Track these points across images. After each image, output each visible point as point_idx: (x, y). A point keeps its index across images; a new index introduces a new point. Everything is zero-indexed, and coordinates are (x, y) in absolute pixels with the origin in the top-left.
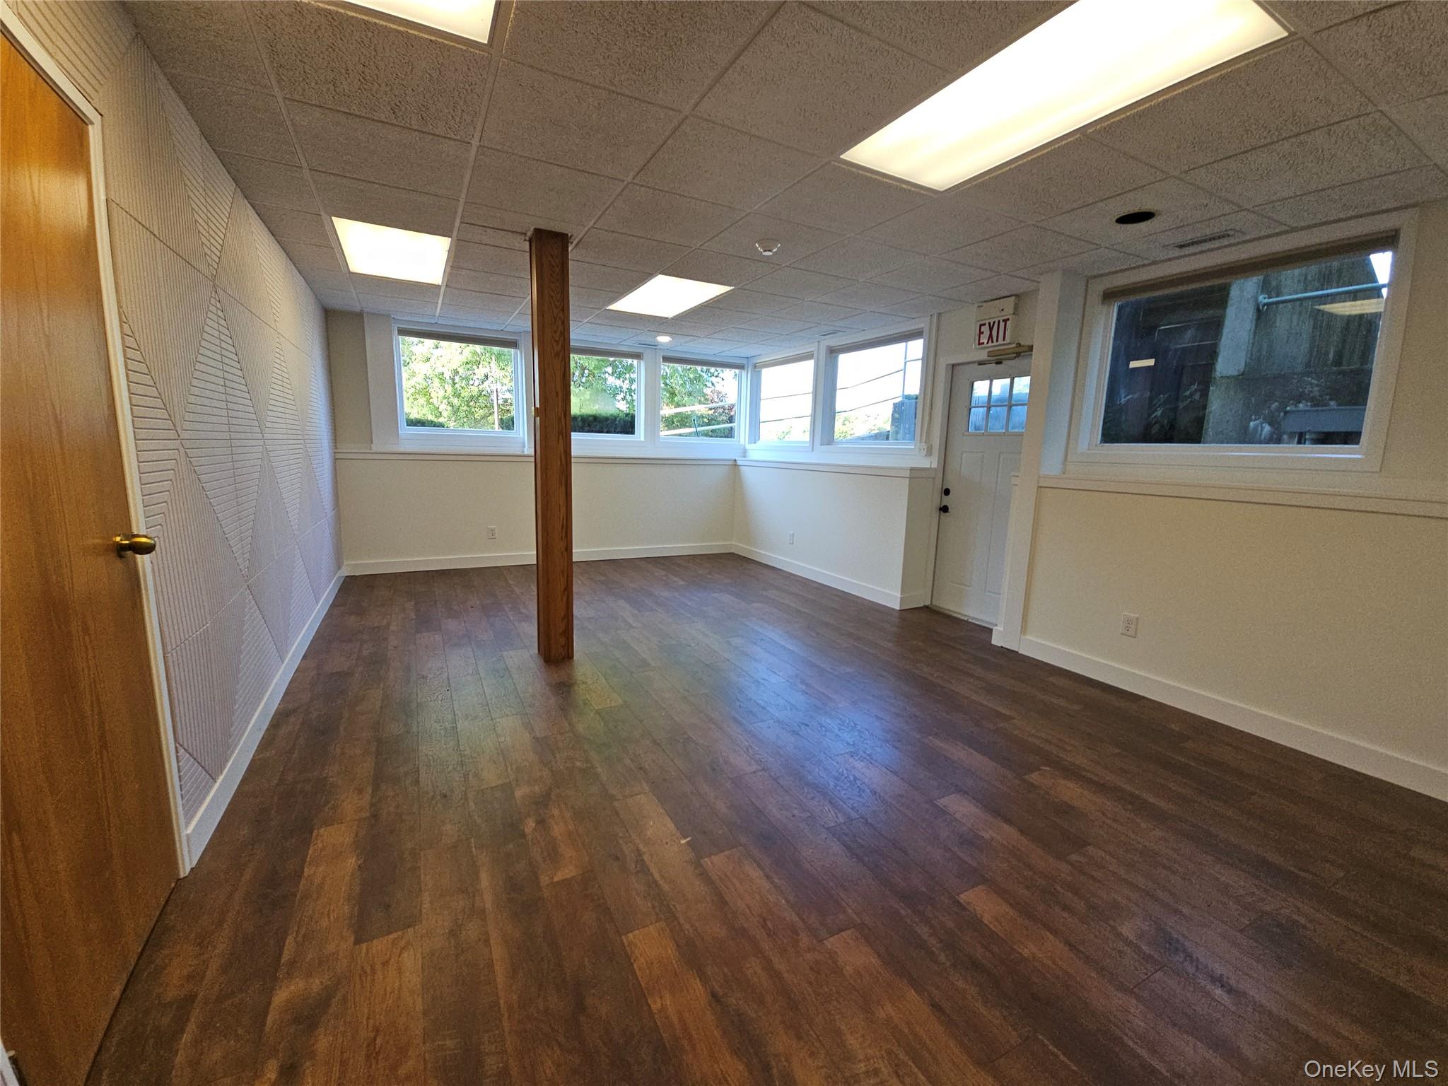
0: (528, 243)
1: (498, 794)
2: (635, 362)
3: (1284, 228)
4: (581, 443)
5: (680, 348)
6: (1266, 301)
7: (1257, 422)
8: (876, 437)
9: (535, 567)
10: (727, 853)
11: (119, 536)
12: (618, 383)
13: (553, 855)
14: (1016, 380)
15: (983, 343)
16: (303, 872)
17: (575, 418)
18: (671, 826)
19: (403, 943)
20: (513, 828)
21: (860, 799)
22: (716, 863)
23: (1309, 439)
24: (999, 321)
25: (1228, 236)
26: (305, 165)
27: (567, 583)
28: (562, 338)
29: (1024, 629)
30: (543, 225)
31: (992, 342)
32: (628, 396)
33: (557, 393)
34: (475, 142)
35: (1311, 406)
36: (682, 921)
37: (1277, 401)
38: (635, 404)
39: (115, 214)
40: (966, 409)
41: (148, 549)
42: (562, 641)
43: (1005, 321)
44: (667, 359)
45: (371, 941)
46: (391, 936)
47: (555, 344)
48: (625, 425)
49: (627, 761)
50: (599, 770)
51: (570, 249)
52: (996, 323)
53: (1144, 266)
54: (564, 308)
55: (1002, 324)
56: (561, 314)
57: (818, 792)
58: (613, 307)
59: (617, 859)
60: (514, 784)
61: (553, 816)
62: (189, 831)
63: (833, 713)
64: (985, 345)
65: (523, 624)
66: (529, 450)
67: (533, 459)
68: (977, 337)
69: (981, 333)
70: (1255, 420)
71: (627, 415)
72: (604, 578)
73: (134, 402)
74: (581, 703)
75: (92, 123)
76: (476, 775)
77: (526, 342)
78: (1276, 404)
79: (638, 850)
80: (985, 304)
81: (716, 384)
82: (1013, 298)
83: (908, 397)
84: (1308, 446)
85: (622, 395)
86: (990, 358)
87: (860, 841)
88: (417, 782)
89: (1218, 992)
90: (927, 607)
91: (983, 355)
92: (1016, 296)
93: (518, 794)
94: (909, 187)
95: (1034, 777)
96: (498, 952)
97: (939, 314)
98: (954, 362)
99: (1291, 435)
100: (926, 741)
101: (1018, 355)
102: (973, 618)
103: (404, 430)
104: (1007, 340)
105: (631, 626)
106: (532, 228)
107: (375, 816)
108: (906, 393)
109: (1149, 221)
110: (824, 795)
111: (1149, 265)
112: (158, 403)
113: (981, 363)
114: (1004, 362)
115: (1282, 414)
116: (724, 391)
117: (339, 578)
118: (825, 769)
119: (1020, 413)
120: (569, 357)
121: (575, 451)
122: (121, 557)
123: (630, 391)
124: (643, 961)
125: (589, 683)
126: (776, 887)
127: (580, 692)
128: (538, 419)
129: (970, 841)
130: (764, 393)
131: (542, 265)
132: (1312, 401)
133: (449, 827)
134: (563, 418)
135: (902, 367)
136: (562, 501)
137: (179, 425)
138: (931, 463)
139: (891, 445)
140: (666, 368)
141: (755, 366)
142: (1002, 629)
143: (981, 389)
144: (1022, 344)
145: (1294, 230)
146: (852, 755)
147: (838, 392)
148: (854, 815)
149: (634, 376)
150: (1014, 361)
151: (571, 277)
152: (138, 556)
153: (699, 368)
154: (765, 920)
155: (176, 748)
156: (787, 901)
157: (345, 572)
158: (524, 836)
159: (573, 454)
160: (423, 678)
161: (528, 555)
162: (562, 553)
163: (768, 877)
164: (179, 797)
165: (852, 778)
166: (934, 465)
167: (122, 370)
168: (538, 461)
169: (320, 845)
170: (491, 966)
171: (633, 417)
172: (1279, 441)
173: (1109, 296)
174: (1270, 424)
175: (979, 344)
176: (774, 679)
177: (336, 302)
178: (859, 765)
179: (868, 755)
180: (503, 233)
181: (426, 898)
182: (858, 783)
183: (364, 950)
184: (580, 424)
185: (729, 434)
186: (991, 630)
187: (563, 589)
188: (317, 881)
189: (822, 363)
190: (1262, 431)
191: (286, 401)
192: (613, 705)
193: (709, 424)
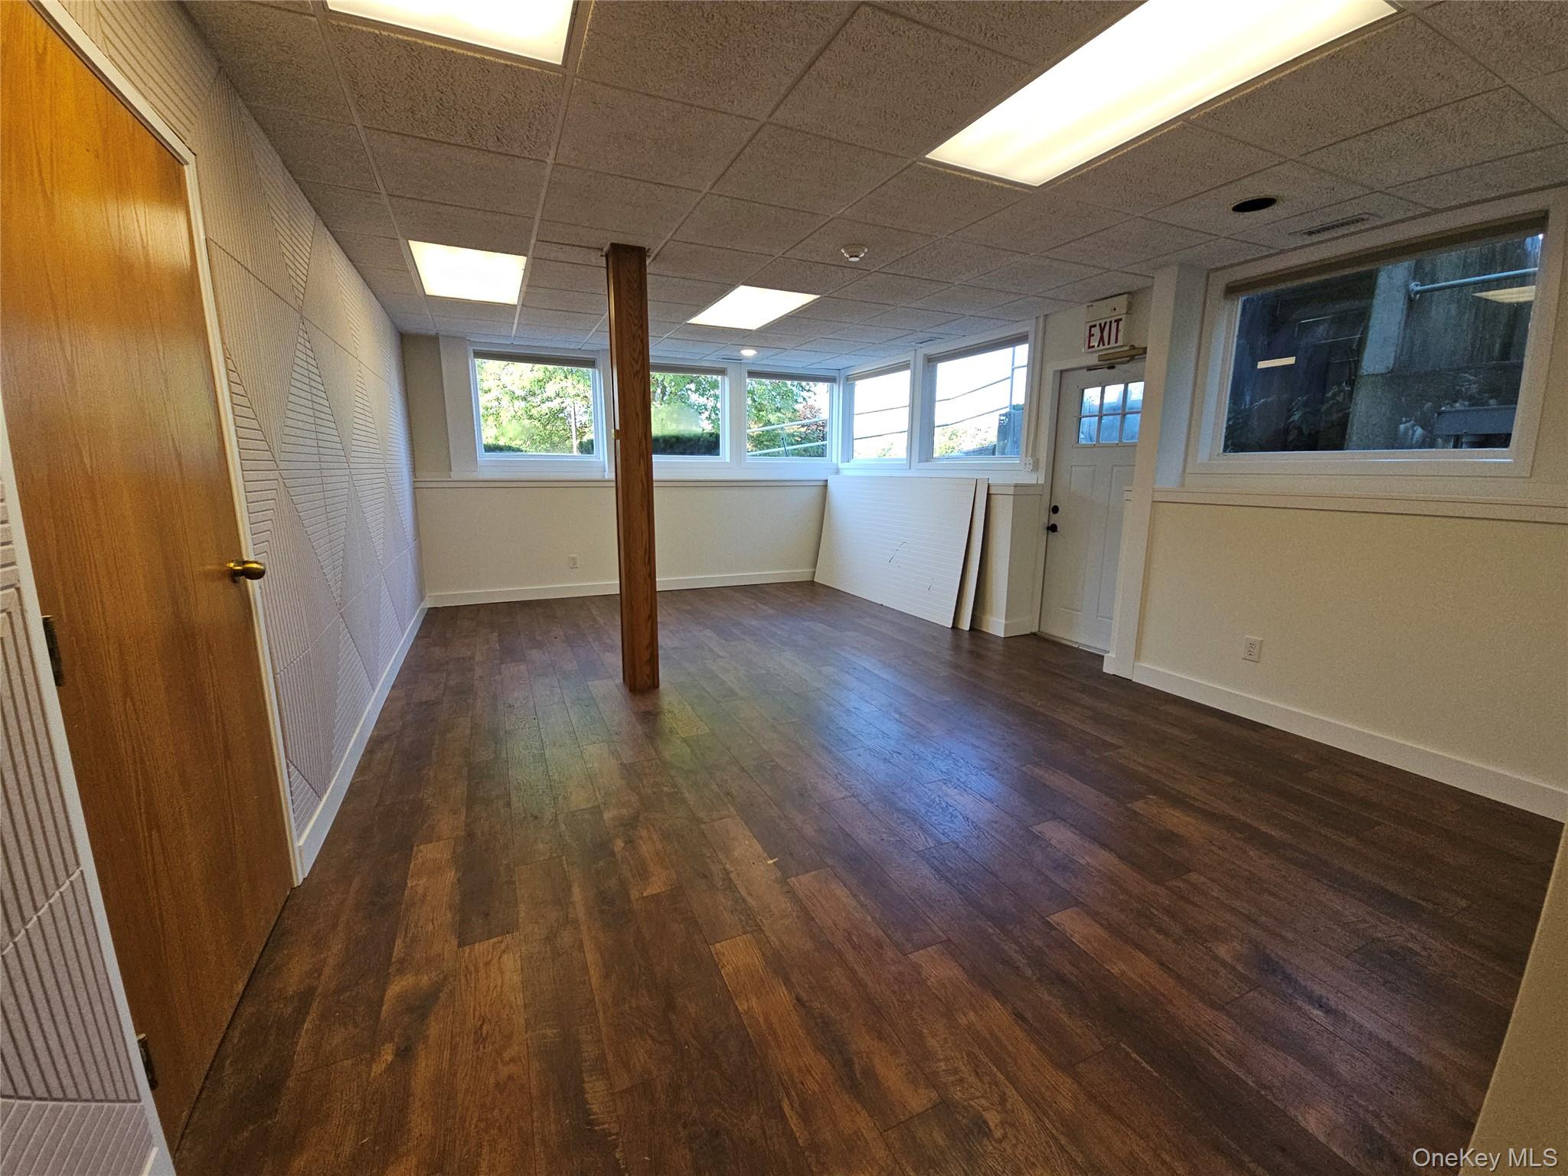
0: (604, 258)
1: (587, 816)
2: (719, 378)
3: (1424, 210)
4: (663, 465)
5: (765, 362)
6: (1419, 288)
7: (1408, 425)
8: (981, 451)
9: (619, 598)
10: (813, 873)
11: (232, 561)
12: (702, 400)
13: (643, 873)
14: (1131, 386)
15: (1094, 346)
16: (406, 884)
17: (657, 439)
18: (759, 848)
19: (503, 946)
20: (601, 848)
21: (950, 825)
22: (804, 882)
23: (1467, 443)
24: (1111, 322)
25: (1363, 220)
26: (383, 191)
27: (651, 611)
28: (641, 357)
29: (1137, 656)
30: (621, 240)
31: (1104, 345)
32: (713, 415)
33: (637, 415)
34: (550, 161)
35: (1469, 406)
36: (768, 934)
37: (1429, 401)
38: (720, 423)
39: (213, 252)
40: (1075, 419)
41: (257, 575)
42: (647, 670)
43: (1118, 321)
44: (752, 374)
45: (474, 944)
46: (491, 941)
47: (634, 362)
48: (709, 445)
49: (714, 787)
50: (687, 795)
51: (647, 263)
52: (1108, 324)
53: (1271, 255)
54: (643, 326)
55: (1114, 325)
56: (640, 331)
57: (908, 817)
58: (695, 320)
59: (705, 876)
60: (602, 807)
61: (641, 837)
62: (301, 842)
63: (928, 741)
64: (1096, 348)
65: (607, 654)
66: (610, 475)
67: (614, 484)
68: (1087, 340)
69: (1091, 335)
70: (1407, 422)
71: (711, 435)
72: (689, 608)
73: (240, 435)
74: (667, 731)
75: (187, 163)
76: (565, 798)
77: (604, 361)
78: (1430, 404)
79: (725, 869)
80: (1094, 304)
81: (807, 399)
82: (1125, 296)
83: (1015, 407)
84: (1466, 451)
85: (706, 414)
86: (1101, 363)
87: (949, 864)
88: (508, 804)
89: (1317, 1013)
90: (1034, 634)
91: (1093, 360)
92: (1129, 293)
93: (607, 816)
94: (1001, 184)
95: (1138, 806)
96: (591, 957)
97: (1046, 316)
98: (1062, 368)
99: (1447, 439)
100: (1024, 768)
101: (1132, 358)
102: (1084, 645)
103: (483, 457)
104: (1119, 343)
105: (719, 656)
106: (609, 243)
107: (471, 835)
108: (1014, 403)
109: (1270, 208)
110: (914, 820)
111: (1278, 254)
112: (259, 435)
113: (1090, 369)
114: (1118, 366)
115: (1436, 415)
116: (817, 406)
117: (422, 610)
118: (917, 796)
119: (1134, 420)
120: (649, 375)
121: (657, 474)
122: (235, 582)
123: (715, 409)
124: (730, 968)
125: (676, 711)
126: (863, 906)
127: (667, 721)
128: (618, 441)
129: (1064, 866)
130: (858, 407)
131: (619, 283)
132: (1470, 400)
133: (541, 846)
134: (643, 440)
135: (1010, 375)
136: (644, 526)
137: (276, 456)
138: (1038, 478)
139: (997, 460)
140: (752, 383)
141: (847, 378)
142: (1114, 656)
143: (1092, 395)
144: (1136, 346)
145: (1436, 211)
146: (945, 782)
147: (938, 405)
148: (944, 839)
149: (718, 392)
150: (1126, 365)
151: (649, 290)
152: (249, 581)
153: (789, 383)
154: (849, 934)
155: (287, 764)
156: (873, 918)
157: (428, 604)
158: (613, 854)
159: (654, 478)
160: (510, 707)
161: (610, 583)
162: (645, 579)
163: (855, 896)
164: (291, 812)
165: (944, 805)
166: (1041, 481)
167: (228, 405)
168: (620, 485)
169: (420, 860)
170: (585, 968)
171: (717, 437)
172: (1432, 445)
173: (1232, 290)
174: (1422, 427)
175: (1090, 347)
176: (866, 708)
177: (412, 326)
178: (952, 792)
179: (963, 783)
180: (578, 249)
181: (522, 908)
182: (951, 809)
183: (468, 951)
184: (662, 446)
185: (821, 453)
186: (1103, 657)
187: (647, 616)
188: (420, 891)
189: (919, 376)
190: (1413, 434)
191: (369, 429)
192: (700, 733)
193: (798, 443)
